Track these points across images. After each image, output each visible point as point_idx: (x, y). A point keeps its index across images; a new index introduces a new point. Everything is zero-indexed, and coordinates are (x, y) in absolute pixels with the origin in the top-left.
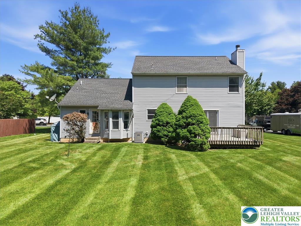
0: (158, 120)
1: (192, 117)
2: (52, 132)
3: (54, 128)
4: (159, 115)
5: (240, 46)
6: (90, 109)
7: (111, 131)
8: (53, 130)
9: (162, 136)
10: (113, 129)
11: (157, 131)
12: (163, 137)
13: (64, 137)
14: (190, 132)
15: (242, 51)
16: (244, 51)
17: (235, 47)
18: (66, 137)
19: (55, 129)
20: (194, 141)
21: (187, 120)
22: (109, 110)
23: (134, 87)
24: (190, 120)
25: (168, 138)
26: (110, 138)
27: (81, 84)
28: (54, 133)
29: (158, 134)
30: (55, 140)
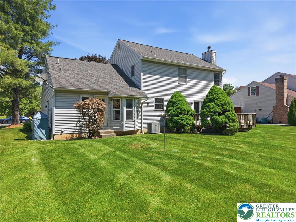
0: (179, 108)
1: (227, 104)
2: (37, 127)
3: (39, 121)
4: (178, 103)
5: (211, 47)
6: (95, 95)
7: (125, 122)
8: (38, 124)
9: (186, 124)
10: (126, 119)
11: (180, 119)
12: (186, 126)
13: (60, 133)
14: (228, 118)
15: (214, 52)
16: (215, 52)
17: (207, 48)
18: (63, 133)
19: (40, 123)
20: (232, 126)
21: (222, 107)
22: (121, 98)
23: (143, 73)
24: (225, 107)
25: (190, 126)
26: (124, 130)
27: (59, 63)
28: (39, 129)
29: (182, 122)
30: (42, 139)
